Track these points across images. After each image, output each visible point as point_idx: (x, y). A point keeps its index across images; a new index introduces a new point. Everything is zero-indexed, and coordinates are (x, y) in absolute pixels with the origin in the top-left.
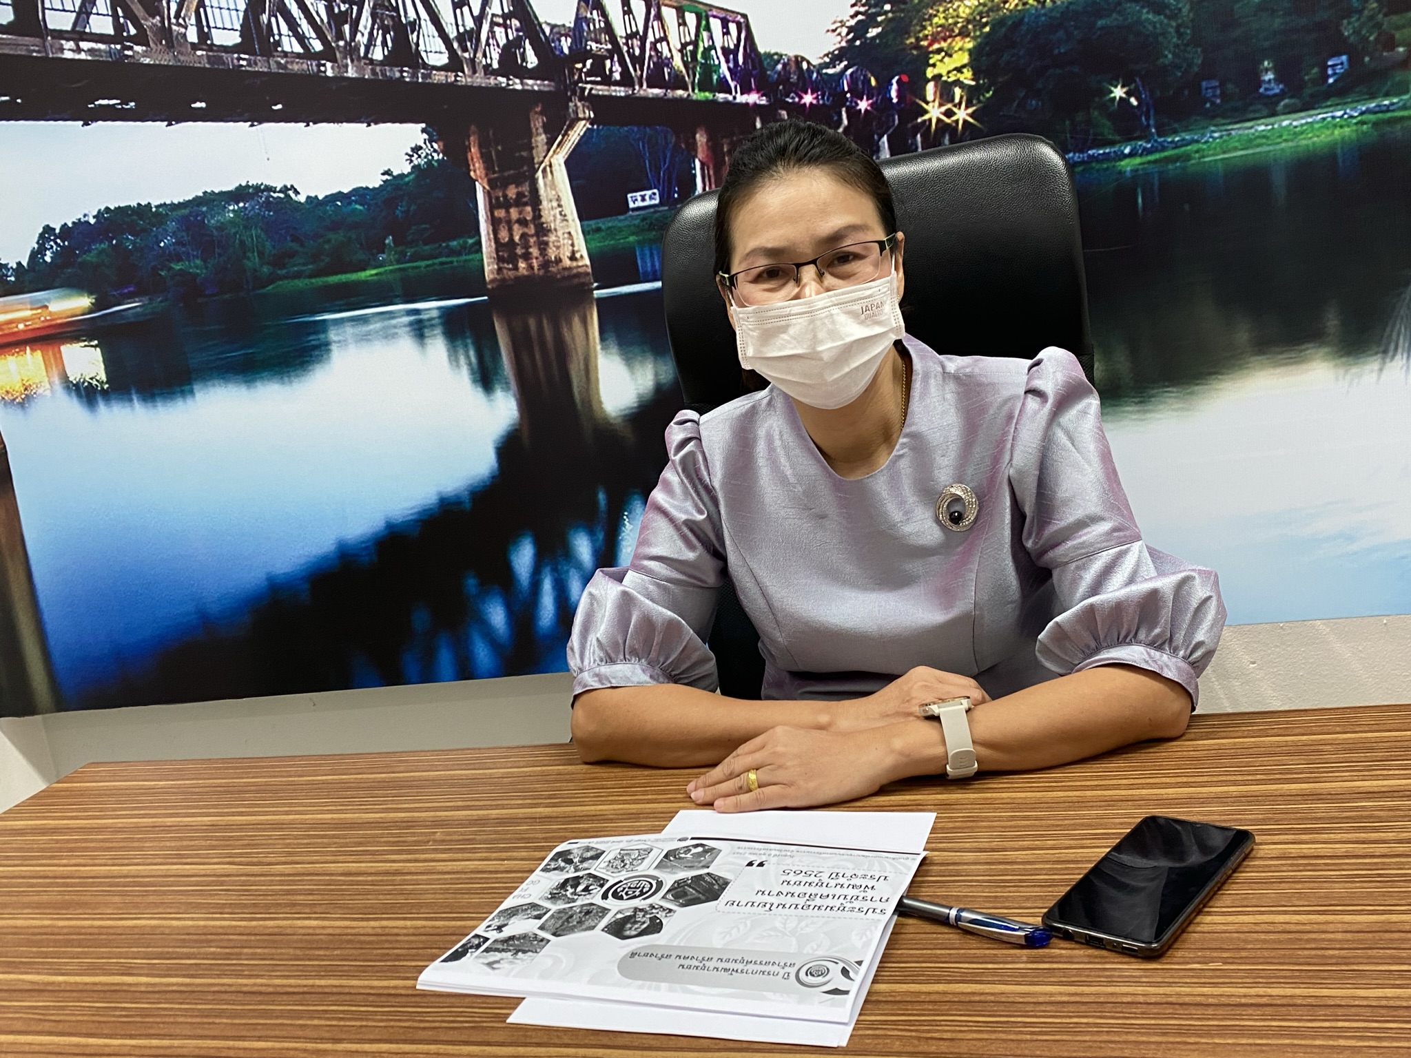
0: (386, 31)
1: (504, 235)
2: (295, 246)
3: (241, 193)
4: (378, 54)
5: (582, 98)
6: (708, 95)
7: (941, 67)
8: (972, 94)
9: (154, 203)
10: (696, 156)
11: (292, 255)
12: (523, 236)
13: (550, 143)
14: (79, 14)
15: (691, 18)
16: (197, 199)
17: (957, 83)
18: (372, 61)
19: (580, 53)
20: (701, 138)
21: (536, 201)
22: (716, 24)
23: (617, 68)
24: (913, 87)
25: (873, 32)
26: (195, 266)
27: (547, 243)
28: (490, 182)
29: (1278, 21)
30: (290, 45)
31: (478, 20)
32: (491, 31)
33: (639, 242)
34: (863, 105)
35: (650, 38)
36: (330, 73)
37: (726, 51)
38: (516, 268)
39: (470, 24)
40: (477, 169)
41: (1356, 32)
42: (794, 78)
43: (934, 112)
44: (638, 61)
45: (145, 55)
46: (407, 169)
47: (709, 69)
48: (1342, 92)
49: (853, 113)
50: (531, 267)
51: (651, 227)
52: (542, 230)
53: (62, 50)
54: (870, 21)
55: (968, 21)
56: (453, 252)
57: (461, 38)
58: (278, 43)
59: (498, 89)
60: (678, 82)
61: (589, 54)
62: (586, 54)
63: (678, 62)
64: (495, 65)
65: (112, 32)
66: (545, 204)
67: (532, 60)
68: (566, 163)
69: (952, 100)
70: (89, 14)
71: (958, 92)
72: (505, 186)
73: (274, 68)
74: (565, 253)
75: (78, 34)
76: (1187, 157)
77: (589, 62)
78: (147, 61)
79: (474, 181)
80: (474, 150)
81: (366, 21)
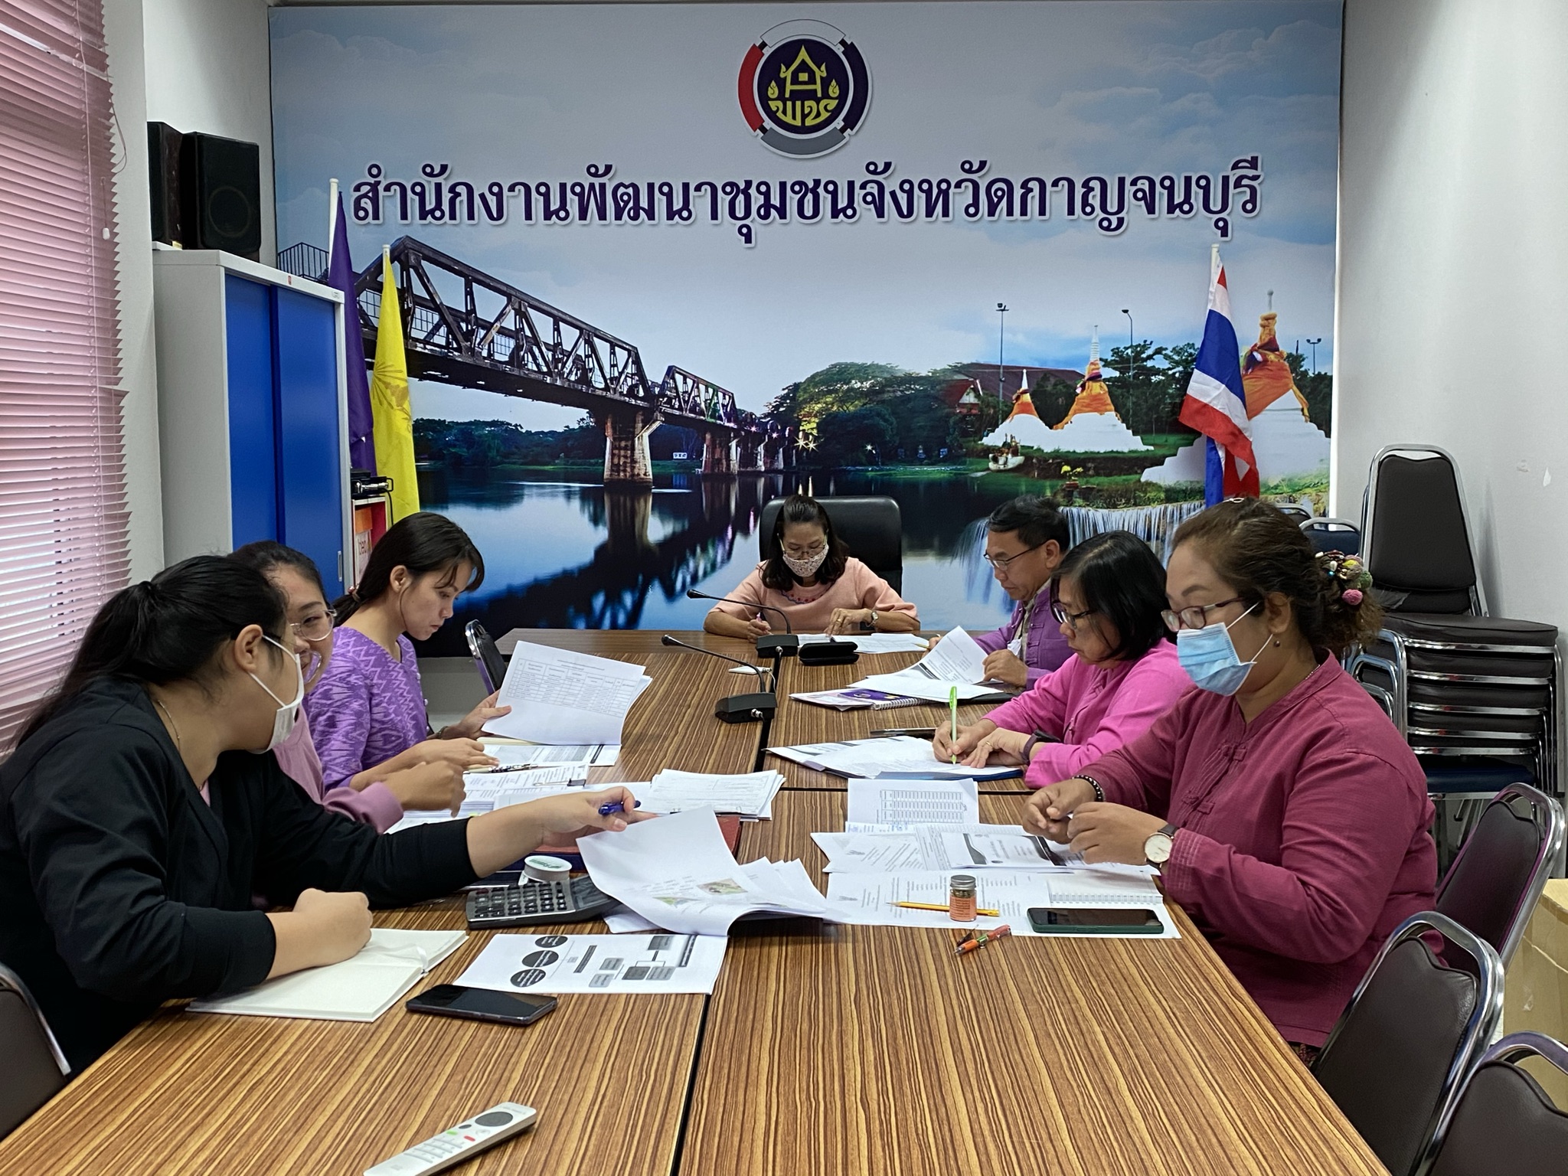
0: (578, 369)
1: (616, 461)
2: (515, 450)
3: (494, 423)
4: (573, 378)
5: (660, 412)
6: (713, 420)
7: (805, 427)
8: (816, 439)
9: (448, 420)
10: (705, 442)
11: (514, 454)
12: (625, 463)
13: (643, 427)
14: (429, 334)
15: (711, 391)
16: (470, 423)
17: (811, 434)
18: (569, 380)
19: (662, 395)
20: (708, 436)
21: (633, 449)
22: (720, 395)
23: (677, 403)
24: (795, 432)
25: (781, 409)
26: (463, 451)
27: (634, 467)
28: (614, 439)
29: (925, 433)
30: (532, 366)
31: (621, 374)
32: (625, 380)
33: (676, 473)
34: (775, 435)
35: (693, 395)
36: (548, 381)
37: (723, 405)
38: (619, 475)
39: (616, 374)
40: (609, 432)
41: (951, 441)
42: (749, 420)
43: (801, 443)
44: (687, 402)
45: (459, 356)
46: (577, 427)
47: (715, 411)
48: (945, 461)
49: (770, 437)
50: (626, 475)
51: (681, 468)
52: (634, 461)
53: (416, 347)
54: (781, 405)
55: (817, 412)
56: (591, 464)
57: (611, 379)
58: (526, 365)
59: (624, 402)
60: (702, 413)
61: (666, 396)
62: (664, 396)
63: (703, 406)
64: (625, 392)
65: (444, 344)
66: (637, 451)
67: (641, 393)
68: (649, 436)
69: (808, 439)
70: (434, 335)
71: (811, 437)
72: (621, 441)
73: (522, 374)
74: (642, 472)
75: (426, 342)
76: (891, 475)
77: (665, 399)
78: (459, 359)
79: (606, 437)
80: (609, 424)
81: (569, 364)
